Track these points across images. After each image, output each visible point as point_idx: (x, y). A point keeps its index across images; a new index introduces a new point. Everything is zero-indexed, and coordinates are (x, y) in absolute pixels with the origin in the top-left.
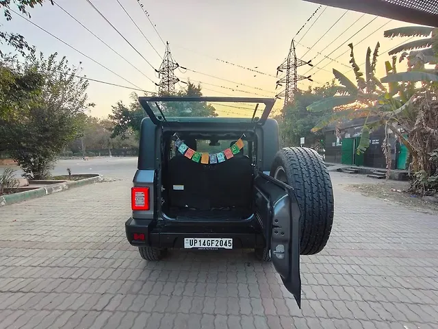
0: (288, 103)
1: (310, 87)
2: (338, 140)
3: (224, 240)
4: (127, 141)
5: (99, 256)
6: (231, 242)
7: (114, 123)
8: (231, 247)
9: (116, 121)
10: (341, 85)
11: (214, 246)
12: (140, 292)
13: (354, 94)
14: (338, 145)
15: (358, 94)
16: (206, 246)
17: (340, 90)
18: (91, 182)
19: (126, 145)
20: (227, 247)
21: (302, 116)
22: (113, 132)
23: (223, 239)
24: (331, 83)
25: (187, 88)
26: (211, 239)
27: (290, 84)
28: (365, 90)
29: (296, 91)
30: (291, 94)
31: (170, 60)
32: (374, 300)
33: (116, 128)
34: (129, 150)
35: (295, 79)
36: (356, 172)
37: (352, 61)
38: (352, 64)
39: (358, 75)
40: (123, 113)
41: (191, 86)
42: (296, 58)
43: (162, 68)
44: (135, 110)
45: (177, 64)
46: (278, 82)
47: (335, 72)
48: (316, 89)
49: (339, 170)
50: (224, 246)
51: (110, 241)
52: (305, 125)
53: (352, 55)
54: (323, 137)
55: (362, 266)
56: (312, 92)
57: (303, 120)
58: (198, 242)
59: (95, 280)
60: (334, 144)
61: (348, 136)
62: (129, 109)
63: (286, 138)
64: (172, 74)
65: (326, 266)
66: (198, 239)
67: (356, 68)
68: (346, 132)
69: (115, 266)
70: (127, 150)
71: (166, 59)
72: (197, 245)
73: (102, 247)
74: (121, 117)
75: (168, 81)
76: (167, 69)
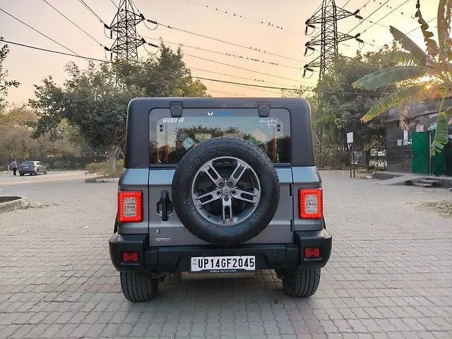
0: (326, 77)
1: (358, 52)
2: (406, 135)
3: (244, 258)
4: (57, 144)
5: (59, 299)
6: (254, 261)
7: (38, 114)
8: (254, 268)
9: (41, 111)
10: (403, 50)
11: (231, 267)
12: (131, 335)
13: (422, 63)
14: (406, 143)
15: (427, 64)
16: (221, 268)
17: (404, 57)
18: (10, 208)
19: (55, 152)
20: (249, 268)
21: (348, 99)
22: (36, 128)
23: (242, 257)
24: (390, 46)
25: (159, 55)
26: (226, 258)
27: (327, 48)
28: (437, 58)
29: (337, 57)
30: (329, 63)
31: (130, 9)
32: (440, 330)
33: (40, 121)
34: (59, 159)
35: (335, 39)
36: (435, 185)
37: (418, 14)
38: (418, 18)
39: (428, 35)
40: (53, 96)
41: (165, 51)
42: (334, 6)
43: (116, 21)
44: (73, 90)
45: (141, 15)
46: (307, 44)
47: (393, 30)
48: (368, 55)
49: (409, 183)
50: (244, 267)
51: (69, 282)
52: (353, 112)
53: (418, 6)
54: (382, 131)
55: (429, 298)
56: (363, 60)
57: (349, 105)
58: (210, 263)
59: (64, 325)
60: (399, 143)
61: (420, 128)
62: (64, 89)
63: (324, 135)
64: (132, 32)
65: (382, 300)
66: (210, 258)
67: (424, 26)
68: (418, 122)
69: (87, 308)
70: (54, 160)
71: (123, 7)
72: (209, 267)
73: (60, 289)
74: (49, 102)
75: (127, 43)
76: (124, 24)
